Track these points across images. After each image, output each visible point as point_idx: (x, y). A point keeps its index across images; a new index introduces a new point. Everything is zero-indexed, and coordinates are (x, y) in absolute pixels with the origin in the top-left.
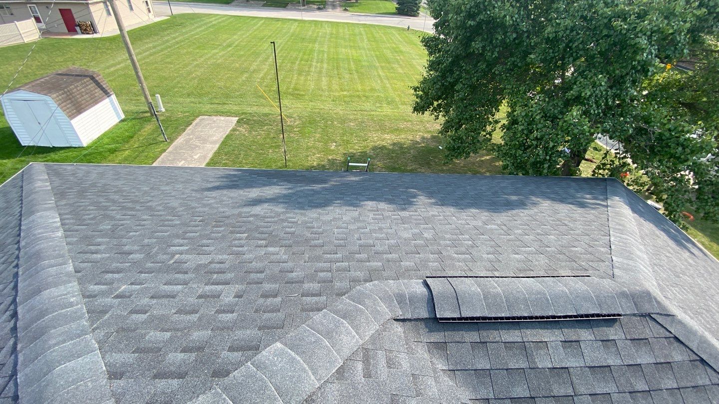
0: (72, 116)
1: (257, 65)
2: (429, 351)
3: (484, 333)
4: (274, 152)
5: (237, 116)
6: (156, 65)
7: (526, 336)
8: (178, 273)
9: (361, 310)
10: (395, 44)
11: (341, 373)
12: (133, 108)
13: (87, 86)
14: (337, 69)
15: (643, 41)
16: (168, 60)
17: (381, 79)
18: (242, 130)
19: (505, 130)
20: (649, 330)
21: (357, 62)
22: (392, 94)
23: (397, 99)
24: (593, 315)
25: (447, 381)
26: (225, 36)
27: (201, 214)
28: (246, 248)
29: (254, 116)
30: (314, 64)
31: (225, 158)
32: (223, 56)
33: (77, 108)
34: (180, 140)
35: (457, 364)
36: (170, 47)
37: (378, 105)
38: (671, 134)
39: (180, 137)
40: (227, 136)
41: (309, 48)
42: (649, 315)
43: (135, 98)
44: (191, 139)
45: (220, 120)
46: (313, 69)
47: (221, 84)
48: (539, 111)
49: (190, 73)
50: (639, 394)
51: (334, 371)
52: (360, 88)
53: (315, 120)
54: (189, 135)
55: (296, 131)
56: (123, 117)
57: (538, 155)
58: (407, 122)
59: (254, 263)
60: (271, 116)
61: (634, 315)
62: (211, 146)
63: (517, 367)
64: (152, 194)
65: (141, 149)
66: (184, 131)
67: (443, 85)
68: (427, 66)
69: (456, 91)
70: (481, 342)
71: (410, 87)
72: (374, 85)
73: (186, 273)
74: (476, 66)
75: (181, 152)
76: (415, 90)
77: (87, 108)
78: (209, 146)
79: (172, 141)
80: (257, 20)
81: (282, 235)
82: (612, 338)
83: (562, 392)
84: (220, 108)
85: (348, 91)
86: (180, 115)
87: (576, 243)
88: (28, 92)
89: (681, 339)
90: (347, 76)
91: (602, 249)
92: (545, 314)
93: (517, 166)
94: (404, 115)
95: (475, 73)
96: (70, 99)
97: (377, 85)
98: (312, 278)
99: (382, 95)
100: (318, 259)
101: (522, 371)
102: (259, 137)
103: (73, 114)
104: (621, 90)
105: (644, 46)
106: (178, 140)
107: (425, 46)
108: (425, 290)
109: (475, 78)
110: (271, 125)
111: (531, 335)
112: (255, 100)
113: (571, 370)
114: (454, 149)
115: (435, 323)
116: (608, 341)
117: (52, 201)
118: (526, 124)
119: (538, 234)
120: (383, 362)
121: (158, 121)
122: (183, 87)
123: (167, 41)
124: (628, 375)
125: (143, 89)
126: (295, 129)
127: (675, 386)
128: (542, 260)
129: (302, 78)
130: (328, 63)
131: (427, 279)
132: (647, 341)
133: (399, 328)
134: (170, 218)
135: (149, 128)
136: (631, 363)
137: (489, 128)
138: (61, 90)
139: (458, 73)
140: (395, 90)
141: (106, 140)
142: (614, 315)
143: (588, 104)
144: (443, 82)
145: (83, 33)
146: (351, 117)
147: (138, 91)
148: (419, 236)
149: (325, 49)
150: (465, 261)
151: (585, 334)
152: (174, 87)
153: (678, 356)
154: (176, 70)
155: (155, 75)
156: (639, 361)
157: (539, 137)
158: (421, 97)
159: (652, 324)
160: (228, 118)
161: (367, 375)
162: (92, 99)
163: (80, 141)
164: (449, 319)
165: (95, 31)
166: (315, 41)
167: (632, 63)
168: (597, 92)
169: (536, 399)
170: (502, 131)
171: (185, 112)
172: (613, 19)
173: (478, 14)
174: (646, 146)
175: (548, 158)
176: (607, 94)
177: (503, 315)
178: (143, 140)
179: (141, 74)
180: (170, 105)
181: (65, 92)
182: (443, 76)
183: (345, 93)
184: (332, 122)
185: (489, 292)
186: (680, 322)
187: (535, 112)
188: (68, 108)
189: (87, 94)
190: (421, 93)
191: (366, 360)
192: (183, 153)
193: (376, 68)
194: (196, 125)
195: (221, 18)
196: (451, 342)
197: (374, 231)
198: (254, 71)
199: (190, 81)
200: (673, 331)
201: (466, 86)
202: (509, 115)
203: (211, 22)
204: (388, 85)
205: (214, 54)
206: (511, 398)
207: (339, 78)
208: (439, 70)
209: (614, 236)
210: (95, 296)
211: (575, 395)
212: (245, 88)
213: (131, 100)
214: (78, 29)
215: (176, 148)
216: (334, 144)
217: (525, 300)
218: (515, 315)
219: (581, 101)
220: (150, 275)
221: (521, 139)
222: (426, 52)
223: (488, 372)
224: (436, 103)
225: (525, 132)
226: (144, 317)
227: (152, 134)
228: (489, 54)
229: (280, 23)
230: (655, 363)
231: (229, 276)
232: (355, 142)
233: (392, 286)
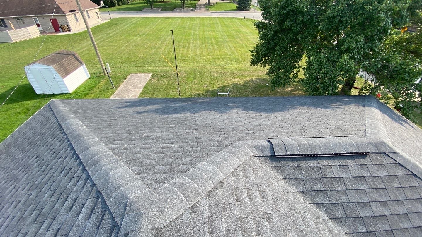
0: (64, 77)
1: (160, 44)
2: (273, 170)
3: (299, 162)
4: (173, 91)
5: (151, 73)
6: (104, 47)
7: (321, 163)
8: (149, 140)
9: (239, 151)
10: (237, 27)
11: (233, 173)
12: (94, 71)
13: (71, 60)
14: (205, 44)
15: (383, 15)
16: (110, 44)
17: (230, 48)
18: (155, 80)
19: (305, 70)
20: (384, 160)
21: (216, 39)
22: (237, 55)
23: (241, 59)
24: (355, 153)
25: (282, 183)
26: (141, 29)
27: (149, 118)
28: (176, 131)
29: (160, 72)
30: (192, 42)
31: (146, 96)
32: (140, 40)
33: (66, 72)
34: (121, 87)
35: (287, 176)
36: (111, 37)
37: (229, 62)
38: (401, 67)
39: (121, 86)
40: (146, 84)
41: (188, 33)
42: (385, 153)
43: (95, 66)
44: (127, 86)
45: (142, 75)
46: (191, 45)
47: (141, 56)
48: (325, 58)
49: (123, 51)
50: (380, 190)
51: (230, 173)
52: (218, 53)
53: (194, 73)
54: (126, 84)
55: (184, 80)
56: (90, 76)
57: (325, 82)
58: (247, 71)
59: (182, 136)
60: (169, 72)
61: (377, 153)
62: (138, 90)
63: (317, 177)
64: (121, 111)
65: (100, 93)
66: (123, 82)
67: (268, 47)
68: (259, 37)
69: (276, 50)
70: (298, 166)
71: (249, 51)
72: (226, 51)
73: (152, 140)
74: (286, 36)
75: (122, 94)
76: (252, 52)
77: (71, 72)
78: (137, 90)
79: (117, 88)
80: (158, 18)
81: (192, 125)
82: (365, 164)
83: (340, 188)
84: (141, 69)
85: (212, 56)
86: (120, 74)
87: (346, 124)
88: (40, 64)
89: (402, 164)
90: (211, 47)
91: (361, 126)
92: (330, 153)
93: (313, 90)
94: (245, 67)
95: (286, 40)
96: (62, 67)
97: (228, 51)
98: (212, 140)
99: (232, 57)
100: (213, 134)
101: (319, 179)
102: (164, 84)
103: (64, 76)
104: (372, 44)
105: (383, 18)
106: (120, 87)
107: (256, 27)
108: (269, 144)
109: (287, 43)
110: (170, 77)
111: (323, 162)
112: (160, 63)
113: (344, 178)
114: (276, 83)
115: (274, 157)
116: (363, 165)
117: (73, 115)
118: (317, 66)
119: (326, 121)
120: (251, 173)
121: (109, 77)
122: (120, 59)
123: (110, 34)
124: (374, 181)
125: (100, 60)
126: (183, 79)
127: (400, 186)
128: (328, 131)
129: (185, 50)
130: (199, 41)
131: (269, 139)
132: (384, 165)
133: (257, 160)
134: (134, 120)
135: (103, 82)
136: (375, 175)
137: (296, 70)
138: (58, 63)
139: (277, 40)
140: (238, 53)
141: (81, 89)
142: (366, 153)
143: (353, 53)
144: (269, 46)
145: (63, 32)
146: (215, 70)
147: (96, 62)
148: (263, 123)
149: (197, 32)
150: (287, 133)
151: (351, 162)
152: (115, 59)
153: (400, 172)
154: (115, 49)
155: (104, 53)
156: (380, 175)
157: (325, 72)
158: (255, 56)
159: (386, 157)
160: (146, 74)
161: (245, 176)
162: (73, 67)
163: (68, 90)
164: (282, 156)
165: (70, 31)
166: (191, 29)
167: (377, 28)
168: (359, 45)
169: (327, 191)
170: (303, 71)
171: (122, 72)
172: (365, 4)
173: (287, 7)
174: (388, 75)
175: (331, 84)
176: (364, 46)
177: (309, 153)
178: (101, 88)
179: (98, 52)
180: (113, 69)
181: (60, 64)
182: (269, 43)
183: (210, 57)
184: (204, 74)
185: (301, 143)
186: (401, 156)
187: (323, 58)
188: (62, 73)
189: (71, 64)
190: (255, 54)
191: (244, 170)
192: (124, 94)
193: (227, 42)
194: (129, 79)
195: (137, 19)
196: (283, 166)
197: (238, 122)
198: (158, 48)
199: (124, 55)
200: (397, 161)
201: (282, 47)
202: (307, 62)
203: (132, 22)
204: (235, 51)
205: (136, 39)
206: (314, 191)
207: (206, 49)
208: (266, 39)
209: (367, 120)
210: (114, 149)
211: (347, 190)
212: (154, 57)
213: (93, 67)
214: (60, 29)
215: (119, 92)
216: (206, 86)
217: (320, 146)
218: (314, 153)
219: (349, 51)
220: (136, 141)
221: (315, 74)
222: (257, 31)
223: (302, 179)
224: (264, 59)
225: (318, 70)
226: (141, 155)
227: (105, 85)
228: (295, 28)
229: (171, 20)
230: (389, 176)
231: (173, 140)
232: (217, 84)
233: (252, 142)
